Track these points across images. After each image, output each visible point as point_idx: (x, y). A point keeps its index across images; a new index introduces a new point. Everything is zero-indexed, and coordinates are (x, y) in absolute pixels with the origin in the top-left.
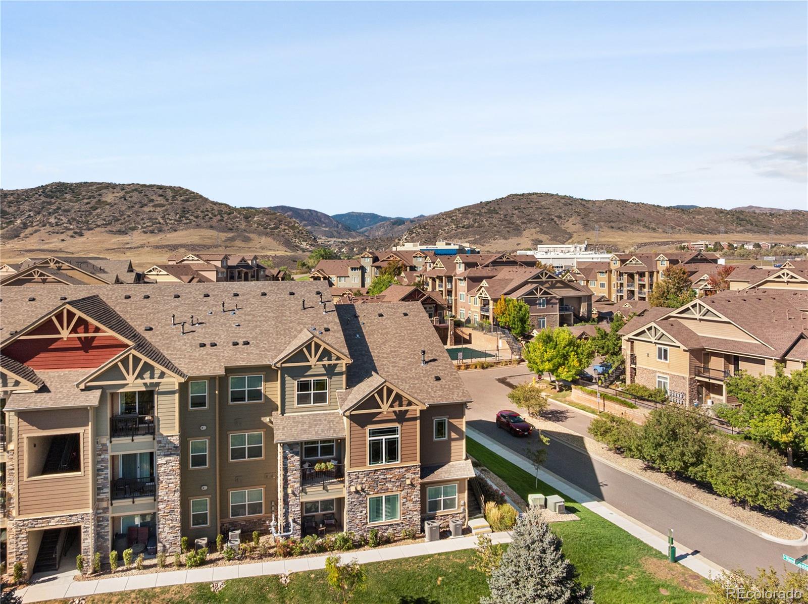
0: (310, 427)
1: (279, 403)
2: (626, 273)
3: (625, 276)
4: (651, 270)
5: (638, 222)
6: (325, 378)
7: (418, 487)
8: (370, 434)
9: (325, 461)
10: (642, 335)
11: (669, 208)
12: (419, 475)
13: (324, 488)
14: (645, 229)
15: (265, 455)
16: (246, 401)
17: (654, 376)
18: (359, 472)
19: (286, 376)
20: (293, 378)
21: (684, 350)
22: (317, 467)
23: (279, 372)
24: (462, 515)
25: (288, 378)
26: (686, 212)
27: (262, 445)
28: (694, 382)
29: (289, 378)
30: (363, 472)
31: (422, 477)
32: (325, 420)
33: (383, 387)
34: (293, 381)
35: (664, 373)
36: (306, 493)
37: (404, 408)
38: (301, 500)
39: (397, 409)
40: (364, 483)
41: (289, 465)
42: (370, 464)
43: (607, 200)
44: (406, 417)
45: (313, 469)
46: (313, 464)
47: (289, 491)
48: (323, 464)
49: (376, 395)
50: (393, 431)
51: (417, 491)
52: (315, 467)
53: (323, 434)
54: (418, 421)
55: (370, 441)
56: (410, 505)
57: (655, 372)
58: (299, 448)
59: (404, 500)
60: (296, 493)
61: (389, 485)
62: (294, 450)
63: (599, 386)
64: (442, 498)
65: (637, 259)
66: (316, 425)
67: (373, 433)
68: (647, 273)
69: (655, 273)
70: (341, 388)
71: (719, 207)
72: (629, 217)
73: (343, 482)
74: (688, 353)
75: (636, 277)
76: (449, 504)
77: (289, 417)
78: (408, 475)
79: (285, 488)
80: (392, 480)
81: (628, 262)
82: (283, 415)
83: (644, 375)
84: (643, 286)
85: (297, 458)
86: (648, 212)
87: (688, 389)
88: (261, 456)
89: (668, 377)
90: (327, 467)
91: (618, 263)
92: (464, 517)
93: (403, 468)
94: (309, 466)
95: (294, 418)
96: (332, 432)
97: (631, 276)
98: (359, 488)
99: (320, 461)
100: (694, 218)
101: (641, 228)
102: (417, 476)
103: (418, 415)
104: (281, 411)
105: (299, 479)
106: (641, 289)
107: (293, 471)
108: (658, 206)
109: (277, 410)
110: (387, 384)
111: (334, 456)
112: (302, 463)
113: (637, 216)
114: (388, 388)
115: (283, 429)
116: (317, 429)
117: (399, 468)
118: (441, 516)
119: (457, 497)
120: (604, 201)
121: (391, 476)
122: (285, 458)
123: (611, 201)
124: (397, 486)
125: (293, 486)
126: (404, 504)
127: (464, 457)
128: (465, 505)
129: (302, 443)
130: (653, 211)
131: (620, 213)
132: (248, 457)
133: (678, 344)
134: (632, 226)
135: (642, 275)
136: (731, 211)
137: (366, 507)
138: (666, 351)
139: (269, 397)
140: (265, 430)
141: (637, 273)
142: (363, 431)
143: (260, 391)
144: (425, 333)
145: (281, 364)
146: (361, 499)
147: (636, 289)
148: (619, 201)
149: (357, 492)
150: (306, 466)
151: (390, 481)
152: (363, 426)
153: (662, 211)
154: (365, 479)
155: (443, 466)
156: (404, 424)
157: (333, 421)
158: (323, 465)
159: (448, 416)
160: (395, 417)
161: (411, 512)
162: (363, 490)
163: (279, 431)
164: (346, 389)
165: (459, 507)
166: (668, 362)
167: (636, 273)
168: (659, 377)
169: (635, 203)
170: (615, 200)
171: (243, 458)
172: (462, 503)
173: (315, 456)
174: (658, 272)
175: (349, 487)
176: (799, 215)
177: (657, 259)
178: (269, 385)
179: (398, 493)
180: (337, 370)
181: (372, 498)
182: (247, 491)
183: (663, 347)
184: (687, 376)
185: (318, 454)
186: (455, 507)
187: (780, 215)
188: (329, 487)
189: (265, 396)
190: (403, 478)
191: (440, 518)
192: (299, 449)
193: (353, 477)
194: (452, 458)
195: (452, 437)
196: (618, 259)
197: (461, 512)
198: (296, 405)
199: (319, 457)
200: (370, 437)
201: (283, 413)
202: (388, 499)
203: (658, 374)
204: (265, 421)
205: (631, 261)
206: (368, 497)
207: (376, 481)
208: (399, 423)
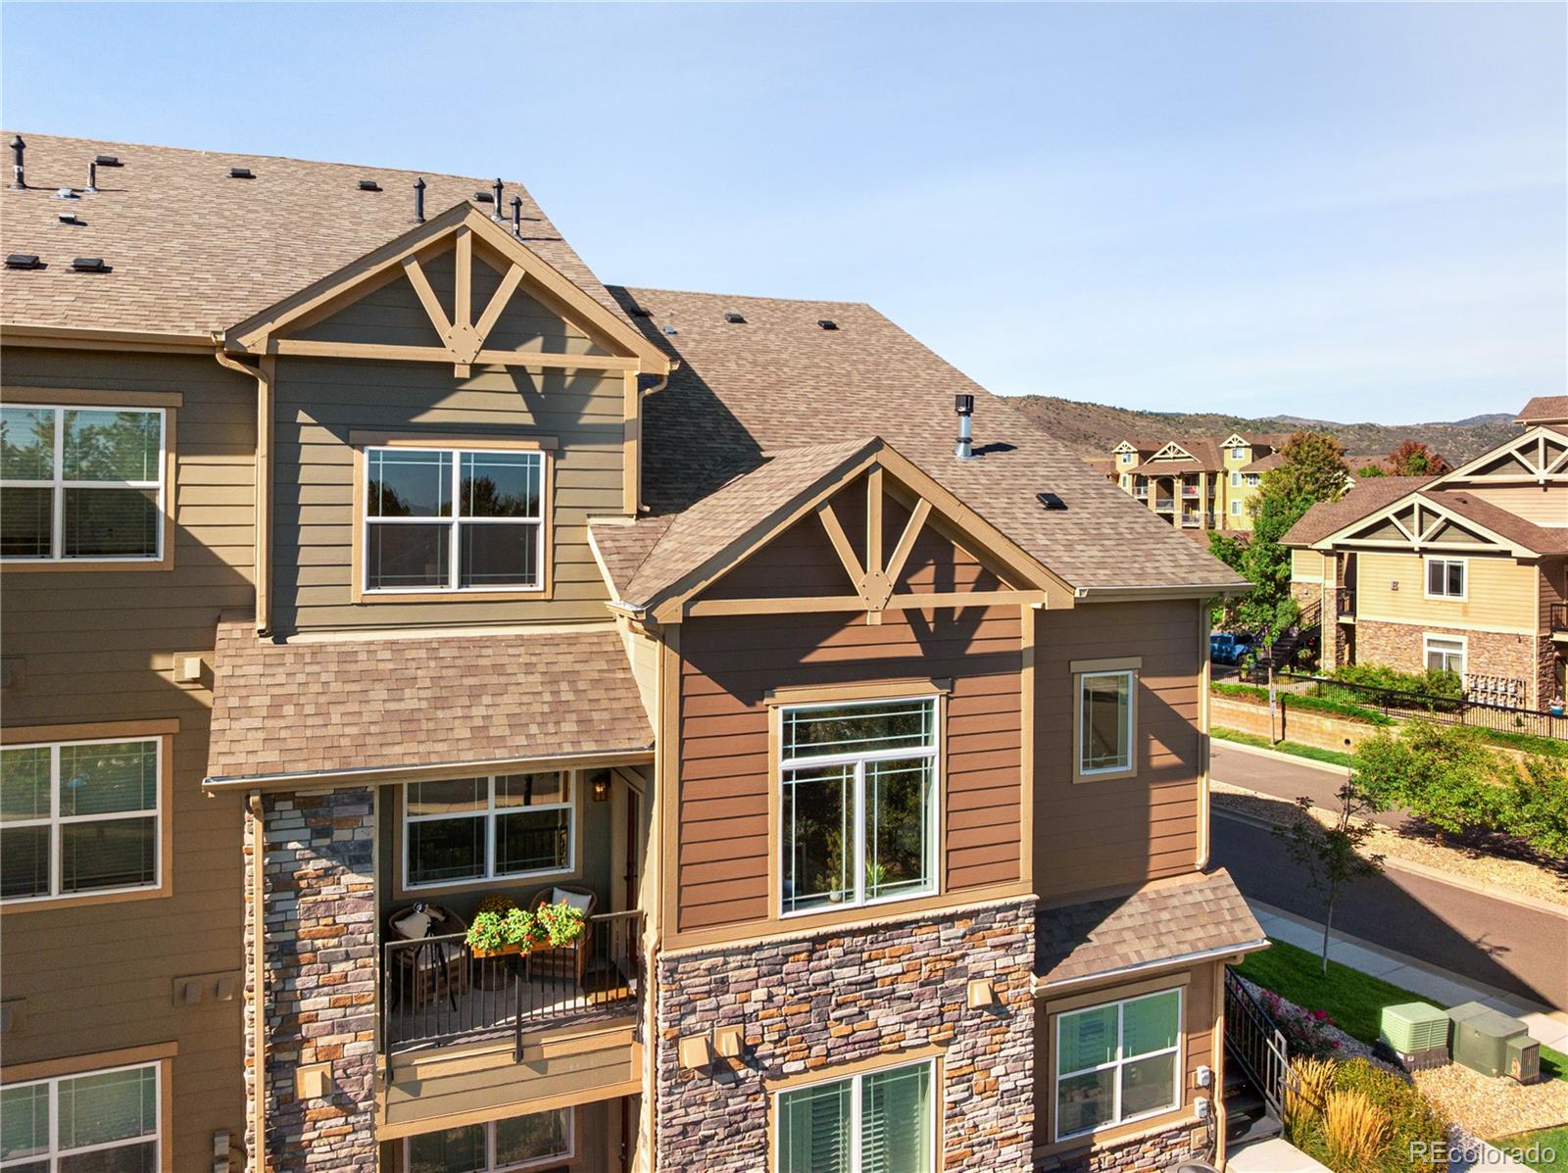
0: (439, 703)
1: (258, 577)
2: (1154, 477)
3: (1152, 485)
4: (1210, 469)
5: (1086, 437)
6: (528, 447)
7: (1025, 1019)
8: (787, 740)
9: (531, 899)
10: (1376, 534)
11: (1141, 414)
12: (1027, 957)
13: (519, 1055)
14: (1099, 451)
15: (177, 873)
16: (57, 557)
17: (1415, 642)
18: (725, 953)
19: (302, 417)
20: (350, 430)
21: (1522, 562)
22: (482, 934)
23: (263, 389)
24: (1197, 1137)
25: (314, 436)
26: (1173, 423)
27: (157, 812)
28: (1549, 650)
29: (323, 434)
30: (748, 950)
31: (1042, 965)
32: (529, 668)
33: (864, 476)
34: (344, 453)
35: (1448, 631)
36: (414, 1088)
37: (961, 599)
38: (385, 1133)
39: (927, 600)
40: (754, 1017)
41: (305, 927)
42: (787, 906)
43: (1029, 397)
44: (974, 649)
45: (459, 943)
46: (454, 915)
47: (310, 1083)
48: (515, 913)
49: (828, 517)
50: (904, 723)
51: (1018, 1042)
52: (471, 936)
53: (522, 740)
54: (1027, 676)
55: (787, 775)
56: (985, 1114)
57: (1420, 629)
58: (374, 821)
59: (958, 1092)
60: (351, 1090)
61: (885, 1018)
62: (341, 835)
63: (1241, 680)
64: (1120, 1061)
65: (1178, 447)
66: (475, 693)
67: (802, 733)
68: (1202, 477)
69: (1220, 476)
70: (616, 511)
71: (1231, 414)
72: (1068, 429)
73: (630, 1008)
74: (1536, 568)
75: (1178, 485)
76: (1148, 1087)
77: (317, 650)
78: (981, 958)
79: (280, 1070)
80: (902, 989)
81: (1157, 455)
82: (280, 639)
83: (1383, 642)
84: (1193, 504)
85: (360, 882)
86: (1103, 420)
87: (1536, 668)
88: (150, 878)
89: (1464, 639)
90: (539, 932)
91: (1135, 458)
92: (1210, 1144)
93: (950, 919)
94: (434, 928)
95: (346, 656)
96: (569, 726)
97: (1166, 484)
98: (728, 1046)
99: (500, 902)
100: (1187, 432)
101: (1091, 449)
102: (1020, 959)
103: (1027, 641)
104: (271, 618)
105: (370, 1011)
106: (1187, 512)
107: (330, 962)
108: (1122, 410)
109: (249, 614)
110: (882, 457)
111: (572, 870)
112: (391, 913)
113: (1083, 427)
114: (889, 479)
115: (275, 709)
116: (478, 711)
117: (938, 921)
118: (1113, 1150)
119: (1178, 1048)
120: (1024, 399)
121: (897, 968)
122: (282, 882)
123: (1037, 398)
124: (925, 1022)
125: (330, 1055)
126: (956, 1111)
127: (1202, 858)
128: (1210, 1087)
129: (390, 794)
130: (1113, 418)
131: (1053, 421)
132: (67, 886)
133: (1502, 543)
134: (1075, 445)
135: (1191, 479)
136: (1254, 422)
137: (763, 1148)
138: (1456, 571)
139: (203, 536)
140: (173, 726)
141: (1181, 476)
142: (750, 722)
143: (144, 502)
144: (923, 374)
145: (274, 336)
146: (734, 1104)
147: (1177, 512)
148: (1051, 399)
149: (717, 1067)
150: (415, 928)
151: (890, 997)
152: (752, 690)
153: (1129, 418)
154: (760, 994)
155: (1120, 901)
156: (963, 685)
157: (571, 676)
158: (517, 925)
159: (1137, 662)
160: (916, 651)
161: (989, 1152)
162: (748, 1053)
163: (246, 722)
164: (640, 515)
165: (1187, 1099)
166: (1463, 598)
167: (1179, 477)
168: (1430, 642)
169: (1080, 404)
170: (1042, 397)
171: (30, 891)
172: (1200, 1075)
173: (470, 873)
174: (1226, 473)
175: (674, 1042)
176: (1371, 430)
177: (1225, 444)
178: (200, 469)
179: (929, 1055)
180: (593, 413)
181: (795, 1094)
182: (53, 1083)
183: (1446, 559)
184: (1533, 631)
185: (482, 858)
186: (1171, 1102)
187: (1337, 431)
188: (553, 1046)
189: (179, 532)
190: (954, 973)
191: (1107, 1158)
192: (369, 828)
193: (696, 984)
194: (1155, 863)
195: (1156, 762)
196: (1133, 449)
197: (1195, 1118)
198: (359, 588)
199: (491, 876)
200: (787, 754)
201: (281, 628)
202: (877, 1093)
203: (1427, 635)
204: (172, 677)
205: (1165, 452)
206: (777, 1089)
207: (817, 998)
208: (936, 679)
